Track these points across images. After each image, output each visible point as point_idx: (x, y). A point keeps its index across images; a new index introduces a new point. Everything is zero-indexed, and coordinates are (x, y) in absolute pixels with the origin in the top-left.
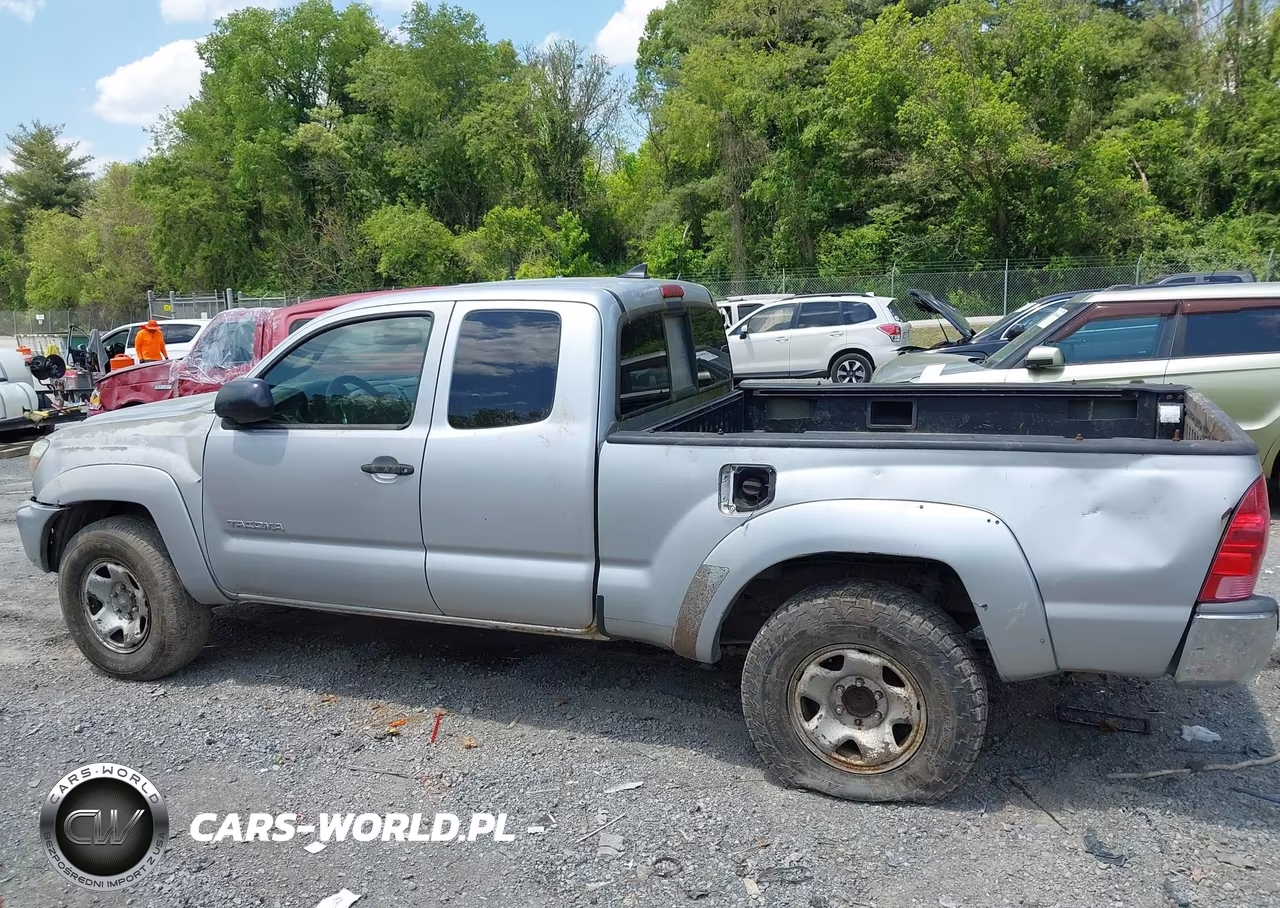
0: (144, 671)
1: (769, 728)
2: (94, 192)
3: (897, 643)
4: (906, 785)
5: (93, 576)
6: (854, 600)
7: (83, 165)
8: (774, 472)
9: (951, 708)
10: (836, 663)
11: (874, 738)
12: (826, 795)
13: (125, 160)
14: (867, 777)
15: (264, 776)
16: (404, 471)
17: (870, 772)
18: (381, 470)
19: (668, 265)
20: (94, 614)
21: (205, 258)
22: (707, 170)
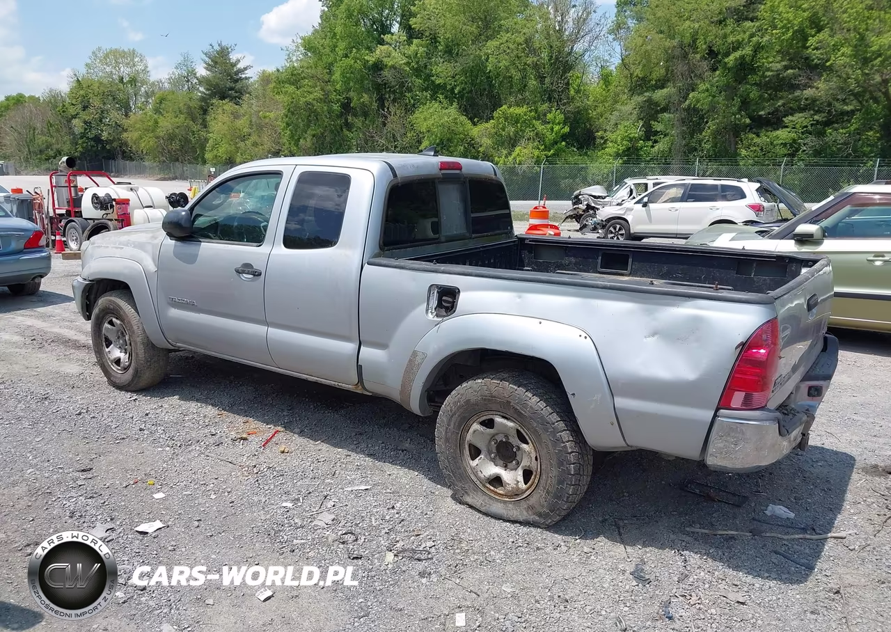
0: (129, 385)
1: (448, 461)
2: (250, 89)
3: (522, 414)
4: (527, 511)
5: (106, 325)
6: (499, 382)
7: (246, 72)
8: (459, 291)
9: (554, 462)
10: (489, 424)
11: (511, 477)
12: (479, 511)
13: (271, 69)
14: (505, 502)
15: (159, 453)
16: (257, 274)
17: (507, 500)
18: (243, 272)
19: (624, 151)
20: (107, 348)
21: (314, 136)
22: (661, 84)
